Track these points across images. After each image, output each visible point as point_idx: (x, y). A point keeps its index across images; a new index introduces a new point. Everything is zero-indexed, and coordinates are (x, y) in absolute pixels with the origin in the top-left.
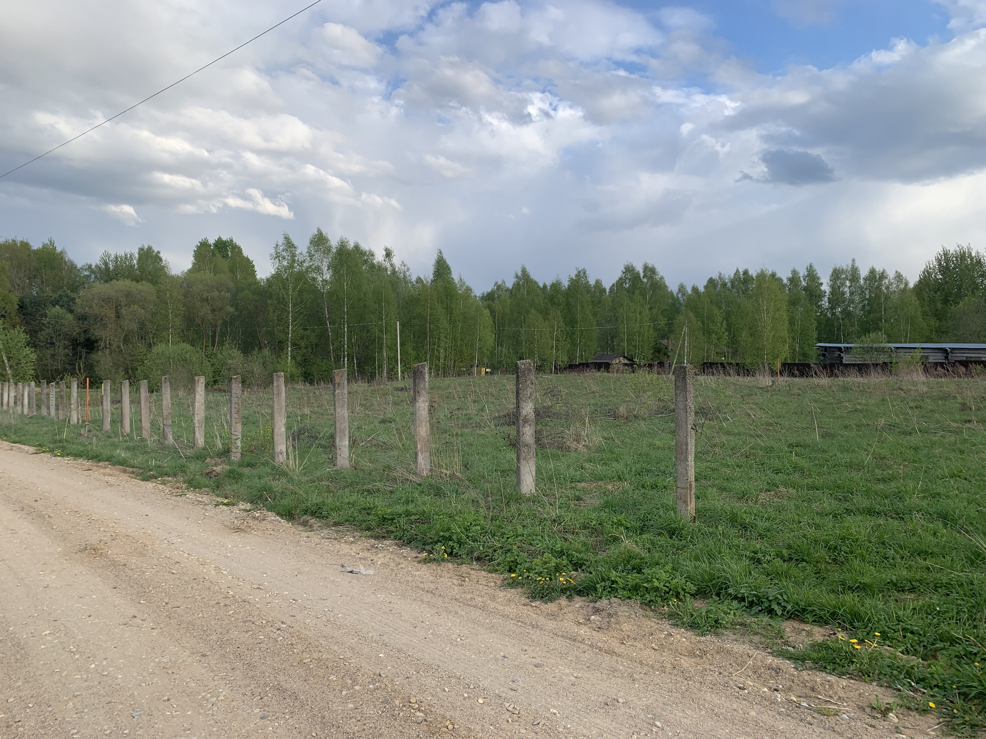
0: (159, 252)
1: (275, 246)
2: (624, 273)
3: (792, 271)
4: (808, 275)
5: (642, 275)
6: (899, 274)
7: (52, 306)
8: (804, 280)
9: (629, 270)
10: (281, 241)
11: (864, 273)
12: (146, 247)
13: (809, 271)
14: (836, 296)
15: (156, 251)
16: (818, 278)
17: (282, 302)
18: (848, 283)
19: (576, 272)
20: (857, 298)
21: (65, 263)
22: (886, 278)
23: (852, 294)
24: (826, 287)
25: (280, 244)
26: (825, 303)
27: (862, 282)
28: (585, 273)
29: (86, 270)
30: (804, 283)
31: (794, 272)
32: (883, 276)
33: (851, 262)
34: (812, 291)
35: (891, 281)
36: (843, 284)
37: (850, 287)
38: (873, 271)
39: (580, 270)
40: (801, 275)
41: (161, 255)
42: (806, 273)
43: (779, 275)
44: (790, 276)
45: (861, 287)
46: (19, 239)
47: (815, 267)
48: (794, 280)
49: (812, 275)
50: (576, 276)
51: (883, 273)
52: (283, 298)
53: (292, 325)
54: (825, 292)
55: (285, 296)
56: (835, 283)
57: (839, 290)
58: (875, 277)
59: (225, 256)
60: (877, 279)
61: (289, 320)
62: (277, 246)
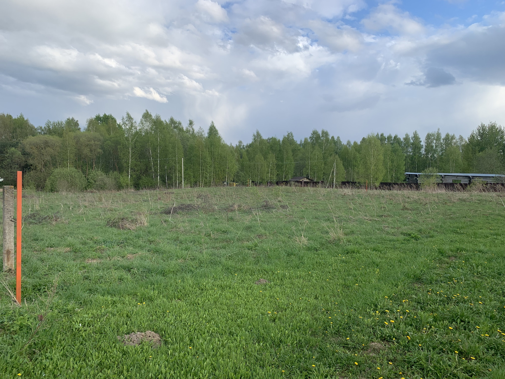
1: (122, 118)
2: (312, 134)
3: (406, 135)
4: (414, 137)
5: (321, 135)
6: (461, 137)
7: (11, 147)
8: (412, 139)
9: (315, 133)
10: (125, 116)
11: (443, 136)
12: (71, 118)
13: (415, 135)
14: (429, 148)
15: (76, 120)
16: (419, 138)
18: (435, 142)
19: (287, 134)
20: (439, 149)
21: (29, 125)
22: (455, 139)
23: (436, 146)
24: (423, 143)
25: (125, 117)
26: (423, 151)
27: (442, 141)
28: (292, 134)
29: (39, 129)
30: (412, 141)
31: (407, 135)
32: (453, 138)
33: (437, 130)
34: (416, 145)
35: (457, 140)
36: (432, 142)
37: (435, 143)
38: (447, 135)
39: (289, 132)
40: (410, 137)
41: (79, 122)
42: (413, 136)
43: (399, 136)
44: (405, 137)
45: (441, 144)
46: (6, 114)
47: (418, 133)
48: (407, 139)
49: (416, 137)
50: (287, 135)
51: (453, 136)
53: (131, 159)
54: (423, 146)
55: (127, 144)
56: (428, 141)
57: (430, 145)
58: (448, 139)
59: (107, 123)
60: (450, 139)
61: (130, 156)
62: (123, 118)
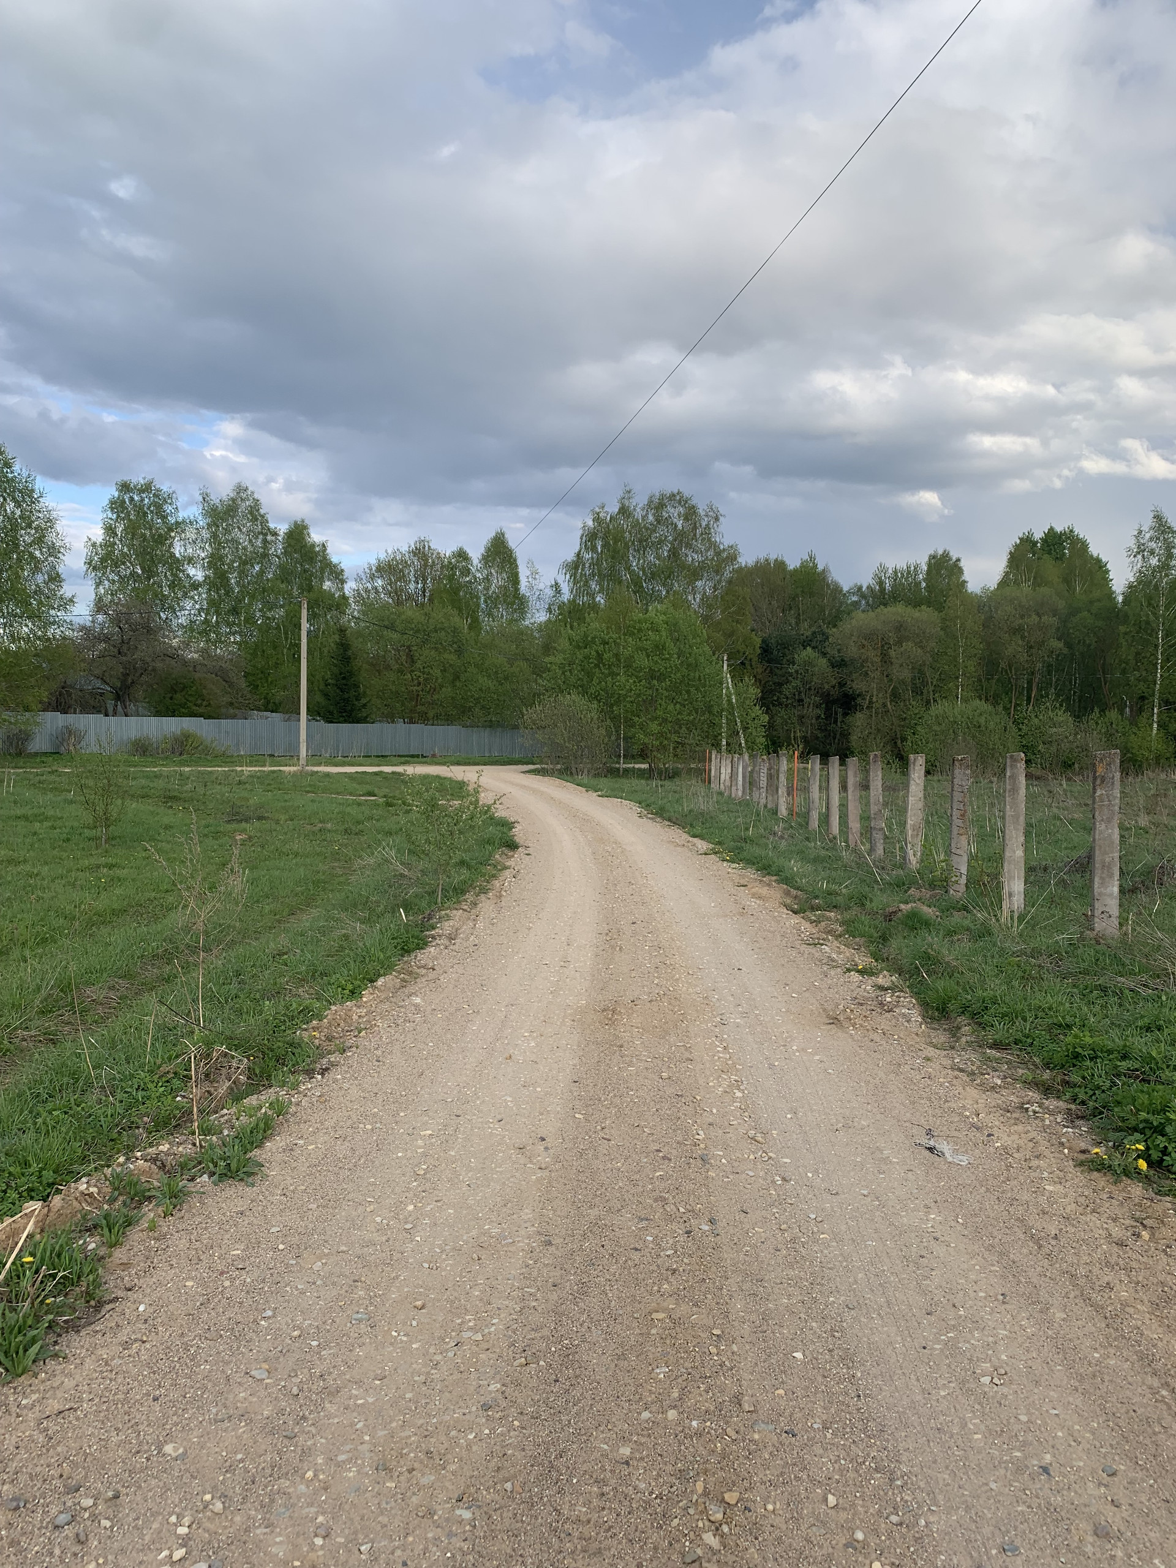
0: (958, 560)
1: (1136, 533)
7: (801, 647)
10: (1148, 523)
12: (940, 552)
15: (954, 559)
17: (1146, 629)
21: (828, 585)
25: (1145, 528)
29: (854, 594)
41: (962, 564)
46: (772, 557)
52: (1148, 623)
53: (1162, 668)
55: (1152, 617)
59: (1060, 558)
61: (1158, 659)
62: (1140, 532)
